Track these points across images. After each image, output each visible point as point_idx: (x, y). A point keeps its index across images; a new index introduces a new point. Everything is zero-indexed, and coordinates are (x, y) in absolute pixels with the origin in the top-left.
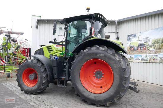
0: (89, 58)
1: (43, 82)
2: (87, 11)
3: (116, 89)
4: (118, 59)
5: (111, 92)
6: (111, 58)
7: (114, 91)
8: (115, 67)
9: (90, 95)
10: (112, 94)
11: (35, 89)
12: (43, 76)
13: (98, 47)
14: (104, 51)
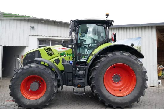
0: (114, 63)
1: (55, 92)
2: (106, 17)
3: (139, 90)
4: (140, 64)
5: (135, 93)
6: (135, 63)
7: (138, 92)
8: (138, 70)
9: (115, 99)
10: (136, 95)
11: (42, 101)
12: (54, 84)
13: (122, 53)
14: (128, 56)
